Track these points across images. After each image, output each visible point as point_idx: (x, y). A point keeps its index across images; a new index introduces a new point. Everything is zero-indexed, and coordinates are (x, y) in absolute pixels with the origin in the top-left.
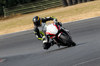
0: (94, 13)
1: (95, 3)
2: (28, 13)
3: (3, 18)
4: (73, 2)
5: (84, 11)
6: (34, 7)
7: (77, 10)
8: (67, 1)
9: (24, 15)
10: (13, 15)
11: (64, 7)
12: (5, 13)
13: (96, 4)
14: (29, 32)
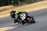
3: (18, 6)
10: (23, 4)
12: (19, 3)
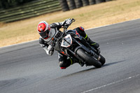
0: (106, 19)
2: (13, 21)
4: (77, 4)
5: (92, 17)
6: (22, 12)
7: (82, 15)
8: (69, 3)
11: (64, 11)
13: (108, 7)
14: (16, 48)
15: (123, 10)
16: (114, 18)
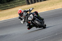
1: (46, 2)
4: (33, 2)
5: (40, 8)
7: (35, 7)
8: (29, 1)
9: (3, 11)
15: (53, 4)
16: (50, 8)
